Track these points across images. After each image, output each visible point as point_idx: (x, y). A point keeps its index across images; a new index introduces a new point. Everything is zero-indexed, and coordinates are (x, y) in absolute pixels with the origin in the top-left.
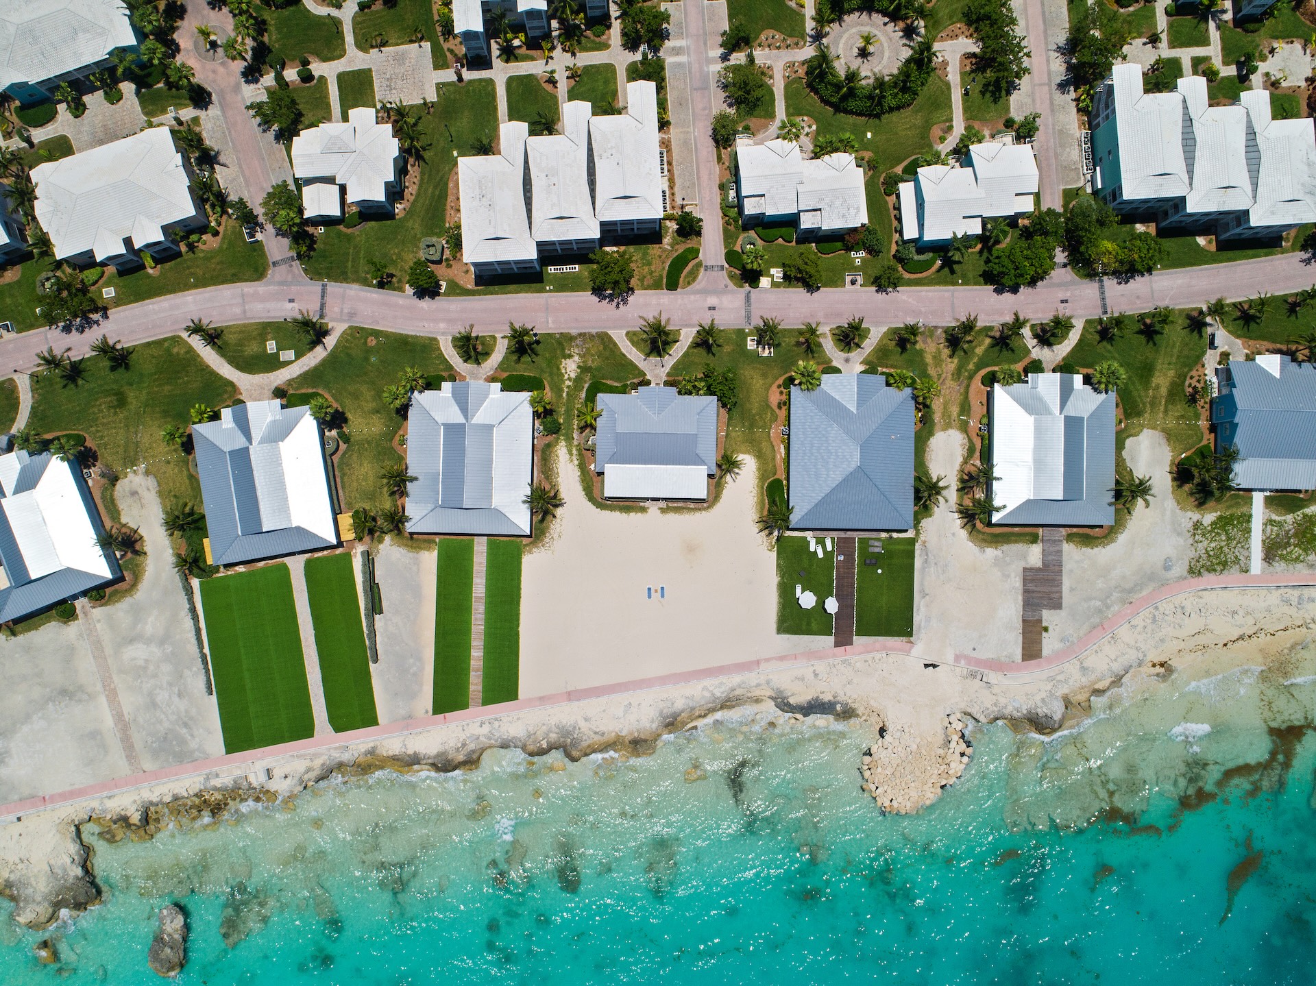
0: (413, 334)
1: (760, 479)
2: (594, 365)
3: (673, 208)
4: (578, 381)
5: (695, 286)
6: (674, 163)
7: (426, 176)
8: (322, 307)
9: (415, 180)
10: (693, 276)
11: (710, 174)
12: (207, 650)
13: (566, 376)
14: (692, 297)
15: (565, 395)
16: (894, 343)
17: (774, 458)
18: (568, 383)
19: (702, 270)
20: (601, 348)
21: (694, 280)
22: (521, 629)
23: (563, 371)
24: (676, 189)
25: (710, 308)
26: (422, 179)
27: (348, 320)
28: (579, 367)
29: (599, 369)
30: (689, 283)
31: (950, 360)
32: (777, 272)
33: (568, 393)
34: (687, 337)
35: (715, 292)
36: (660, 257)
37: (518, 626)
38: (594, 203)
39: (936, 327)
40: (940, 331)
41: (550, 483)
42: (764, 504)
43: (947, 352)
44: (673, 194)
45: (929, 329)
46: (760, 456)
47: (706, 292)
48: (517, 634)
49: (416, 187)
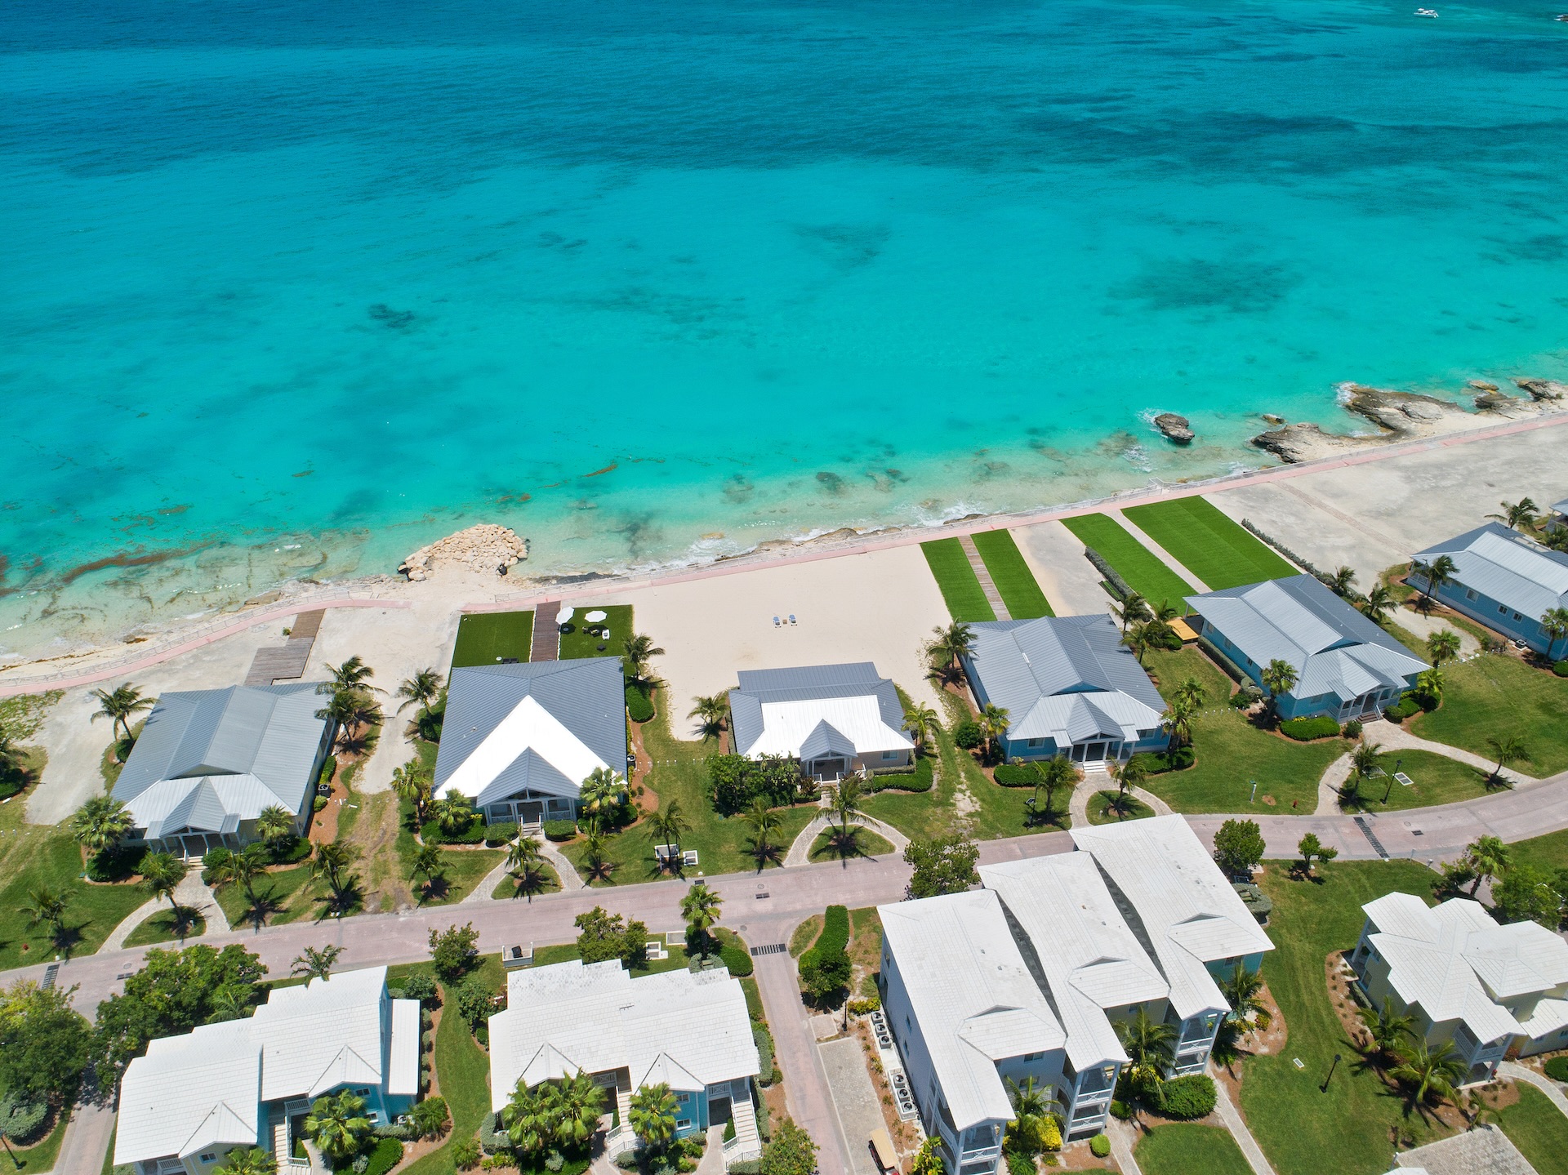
0: (1214, 815)
1: (664, 721)
2: (931, 810)
3: (862, 1026)
4: (948, 790)
5: (796, 922)
6: (878, 1105)
7: (1327, 1020)
8: (1367, 831)
9: (1342, 1011)
10: (803, 933)
11: (803, 1098)
12: (1271, 548)
13: (968, 793)
14: (798, 906)
15: (963, 775)
16: (455, 885)
17: (645, 740)
18: (964, 787)
19: (788, 945)
20: (927, 829)
21: (800, 930)
22: (935, 585)
23: (974, 799)
24: (862, 1059)
25: (766, 896)
26: (1331, 1013)
27: (1319, 820)
28: (954, 805)
29: (922, 806)
30: (808, 923)
31: (360, 873)
32: (657, 954)
33: (959, 776)
34: (797, 856)
35: (761, 917)
36: (866, 952)
37: (941, 587)
38: (1006, 910)
39: (376, 912)
40: (369, 909)
41: (948, 692)
42: (656, 700)
43: (360, 884)
44: (867, 1048)
45: (388, 910)
46: (667, 743)
47: (777, 916)
48: (938, 581)
49: (1335, 1001)
